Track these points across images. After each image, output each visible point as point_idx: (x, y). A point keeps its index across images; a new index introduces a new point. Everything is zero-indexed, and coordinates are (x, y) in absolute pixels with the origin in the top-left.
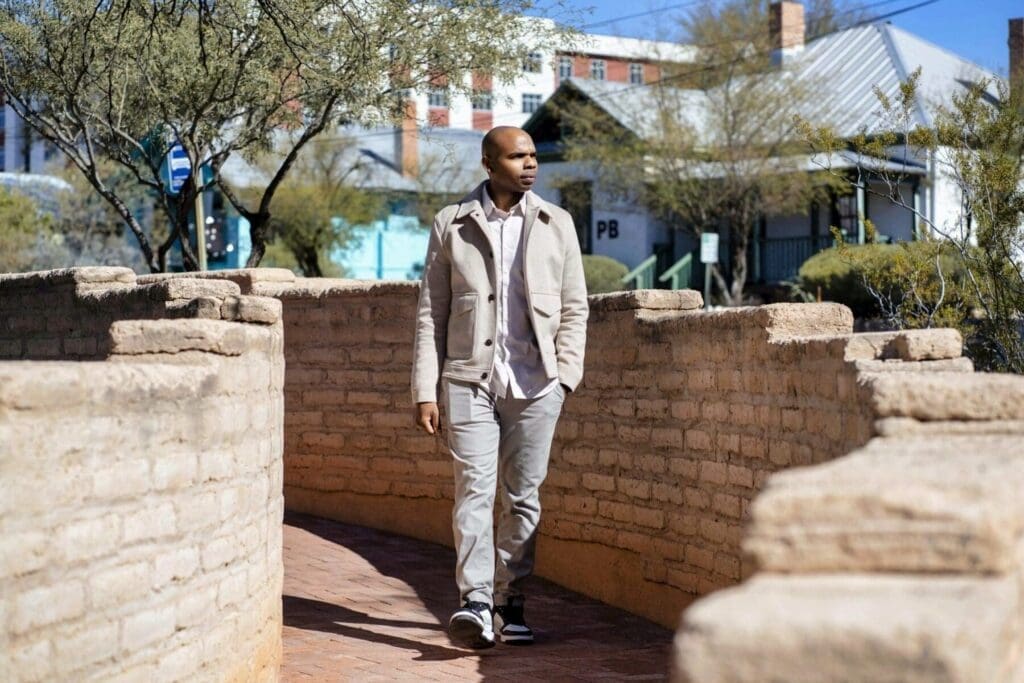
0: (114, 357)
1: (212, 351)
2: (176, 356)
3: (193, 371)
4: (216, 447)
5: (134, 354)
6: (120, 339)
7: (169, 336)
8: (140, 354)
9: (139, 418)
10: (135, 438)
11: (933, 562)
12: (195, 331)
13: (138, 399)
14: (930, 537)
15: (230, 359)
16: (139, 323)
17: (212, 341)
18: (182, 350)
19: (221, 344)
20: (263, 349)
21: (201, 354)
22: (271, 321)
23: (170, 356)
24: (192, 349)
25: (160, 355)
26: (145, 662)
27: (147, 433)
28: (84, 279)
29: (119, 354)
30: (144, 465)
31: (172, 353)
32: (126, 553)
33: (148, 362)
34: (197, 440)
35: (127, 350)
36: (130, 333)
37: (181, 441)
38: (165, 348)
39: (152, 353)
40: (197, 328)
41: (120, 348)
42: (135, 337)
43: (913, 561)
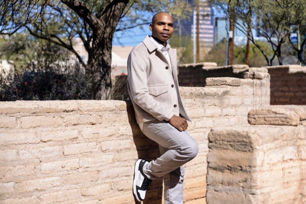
0: (206, 86)
1: (228, 85)
2: (220, 86)
3: (221, 89)
4: (229, 108)
5: (211, 86)
6: (208, 82)
7: (219, 81)
8: (212, 85)
9: (201, 99)
10: (199, 104)
11: (281, 123)
12: (224, 80)
13: (201, 95)
14: (280, 117)
15: (234, 87)
16: (212, 78)
17: (228, 82)
18: (221, 85)
19: (230, 83)
20: (250, 85)
21: (226, 86)
22: (262, 78)
23: (219, 86)
24: (224, 84)
25: (216, 86)
26: (202, 155)
27: (204, 103)
28: (235, 68)
29: (207, 85)
30: (203, 110)
31: (219, 85)
32: (197, 130)
33: (214, 87)
34: (222, 106)
35: (209, 85)
36: (210, 81)
37: (215, 105)
38: (217, 84)
39: (215, 85)
40: (225, 79)
41: (207, 84)
42: (211, 82)
43: (277, 122)
